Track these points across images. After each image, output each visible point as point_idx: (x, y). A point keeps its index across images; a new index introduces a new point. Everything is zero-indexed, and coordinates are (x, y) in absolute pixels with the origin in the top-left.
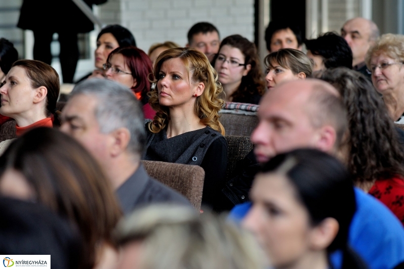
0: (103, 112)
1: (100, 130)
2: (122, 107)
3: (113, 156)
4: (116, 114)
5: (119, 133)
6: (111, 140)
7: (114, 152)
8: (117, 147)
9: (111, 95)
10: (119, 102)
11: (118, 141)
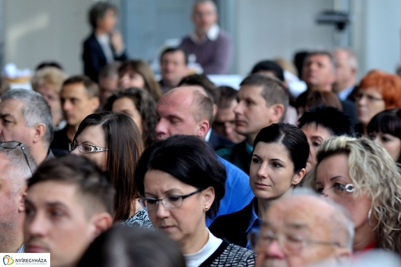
0: (28, 111)
1: (26, 125)
2: (40, 108)
3: (34, 142)
4: (37, 113)
5: (39, 127)
6: (34, 132)
7: (35, 140)
8: (37, 136)
9: (32, 100)
10: (38, 105)
11: (38, 132)
